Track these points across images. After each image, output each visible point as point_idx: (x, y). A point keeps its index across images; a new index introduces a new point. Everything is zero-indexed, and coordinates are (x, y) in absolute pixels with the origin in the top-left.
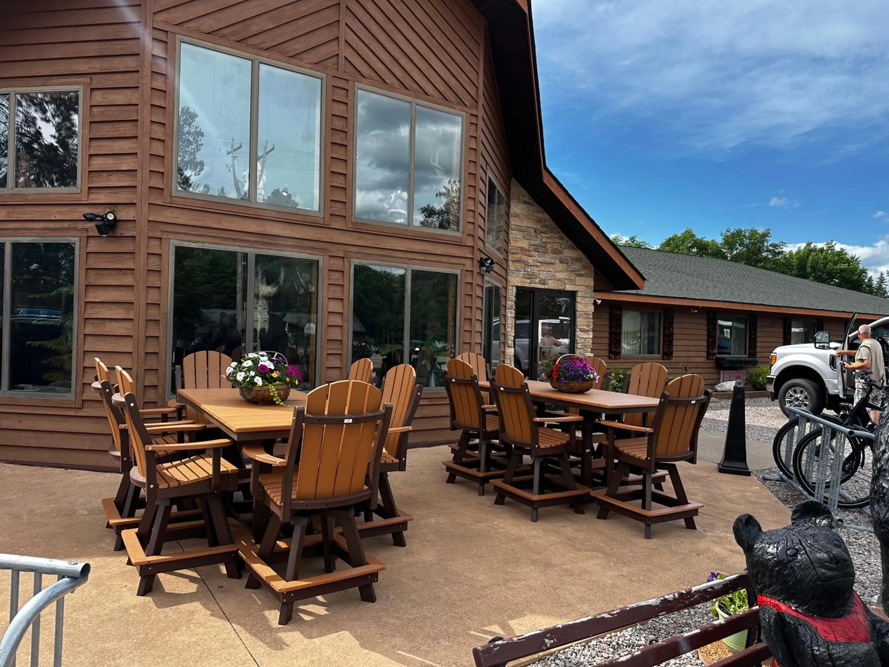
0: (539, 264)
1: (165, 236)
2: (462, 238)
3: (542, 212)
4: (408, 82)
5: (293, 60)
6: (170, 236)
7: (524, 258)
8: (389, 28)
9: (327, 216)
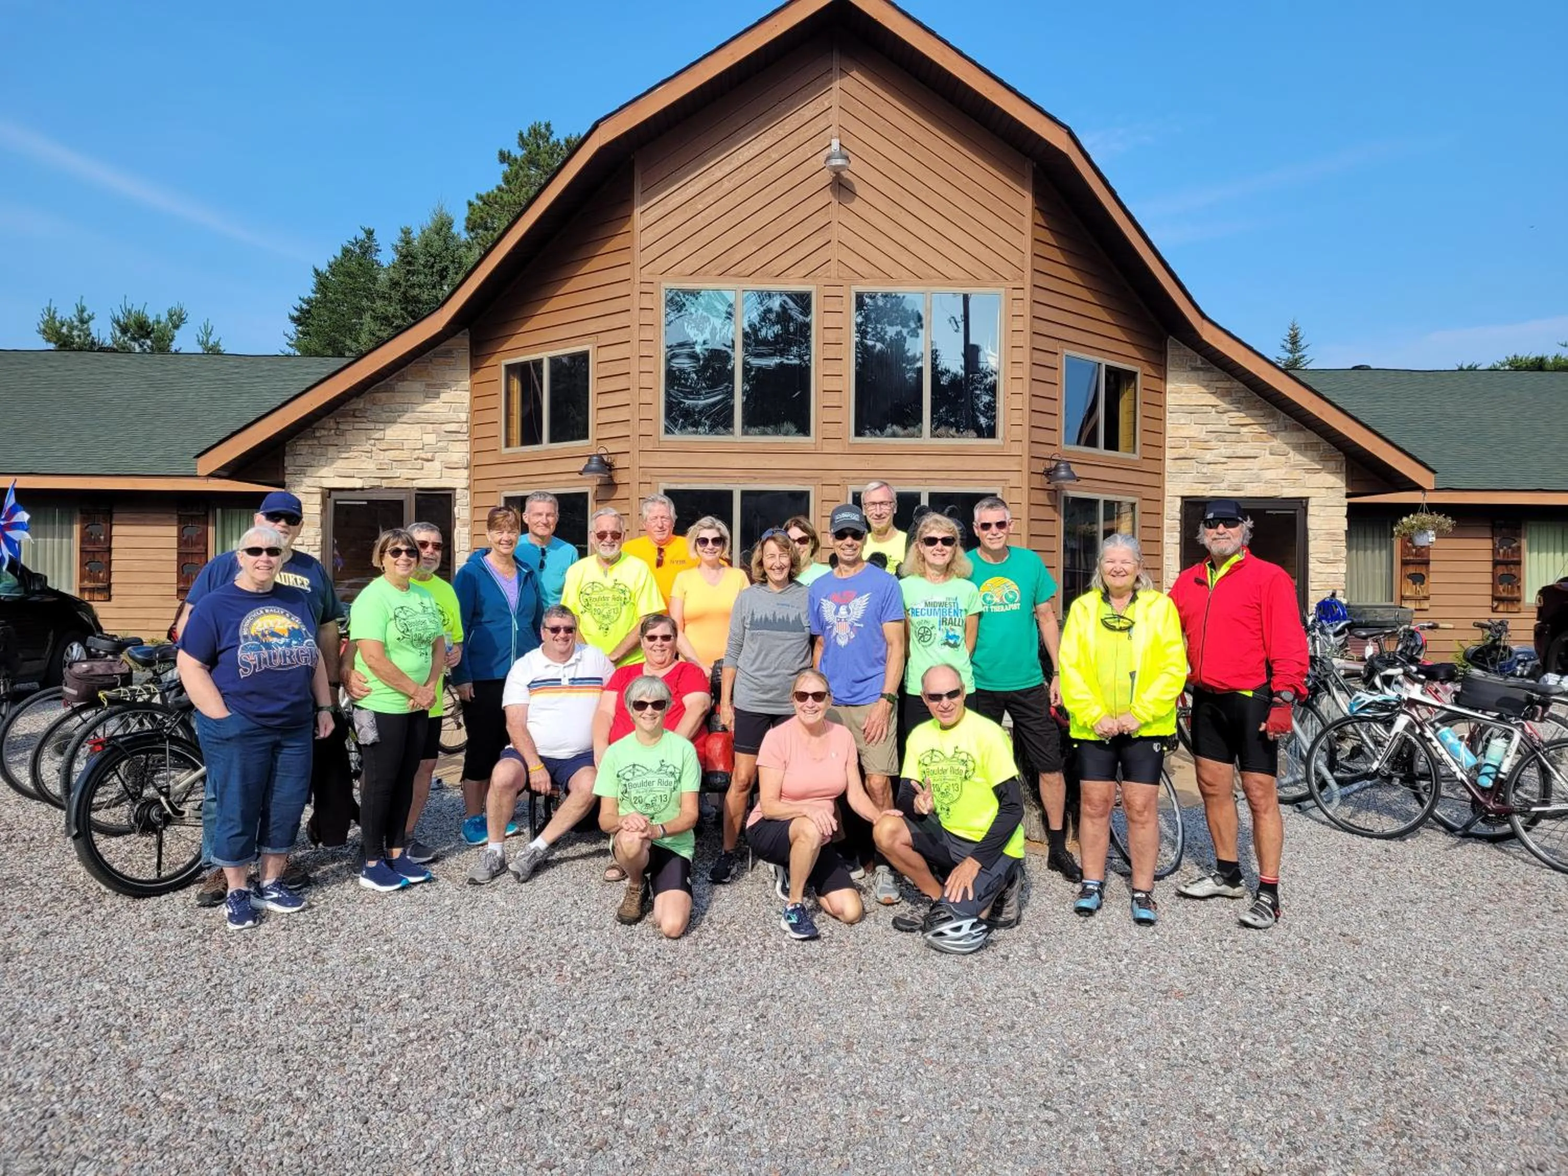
0: (1224, 460)
1: (654, 480)
2: (1003, 447)
3: (1229, 380)
4: (921, 269)
5: (777, 279)
6: (659, 479)
7: (1198, 453)
8: (895, 212)
9: (820, 440)
